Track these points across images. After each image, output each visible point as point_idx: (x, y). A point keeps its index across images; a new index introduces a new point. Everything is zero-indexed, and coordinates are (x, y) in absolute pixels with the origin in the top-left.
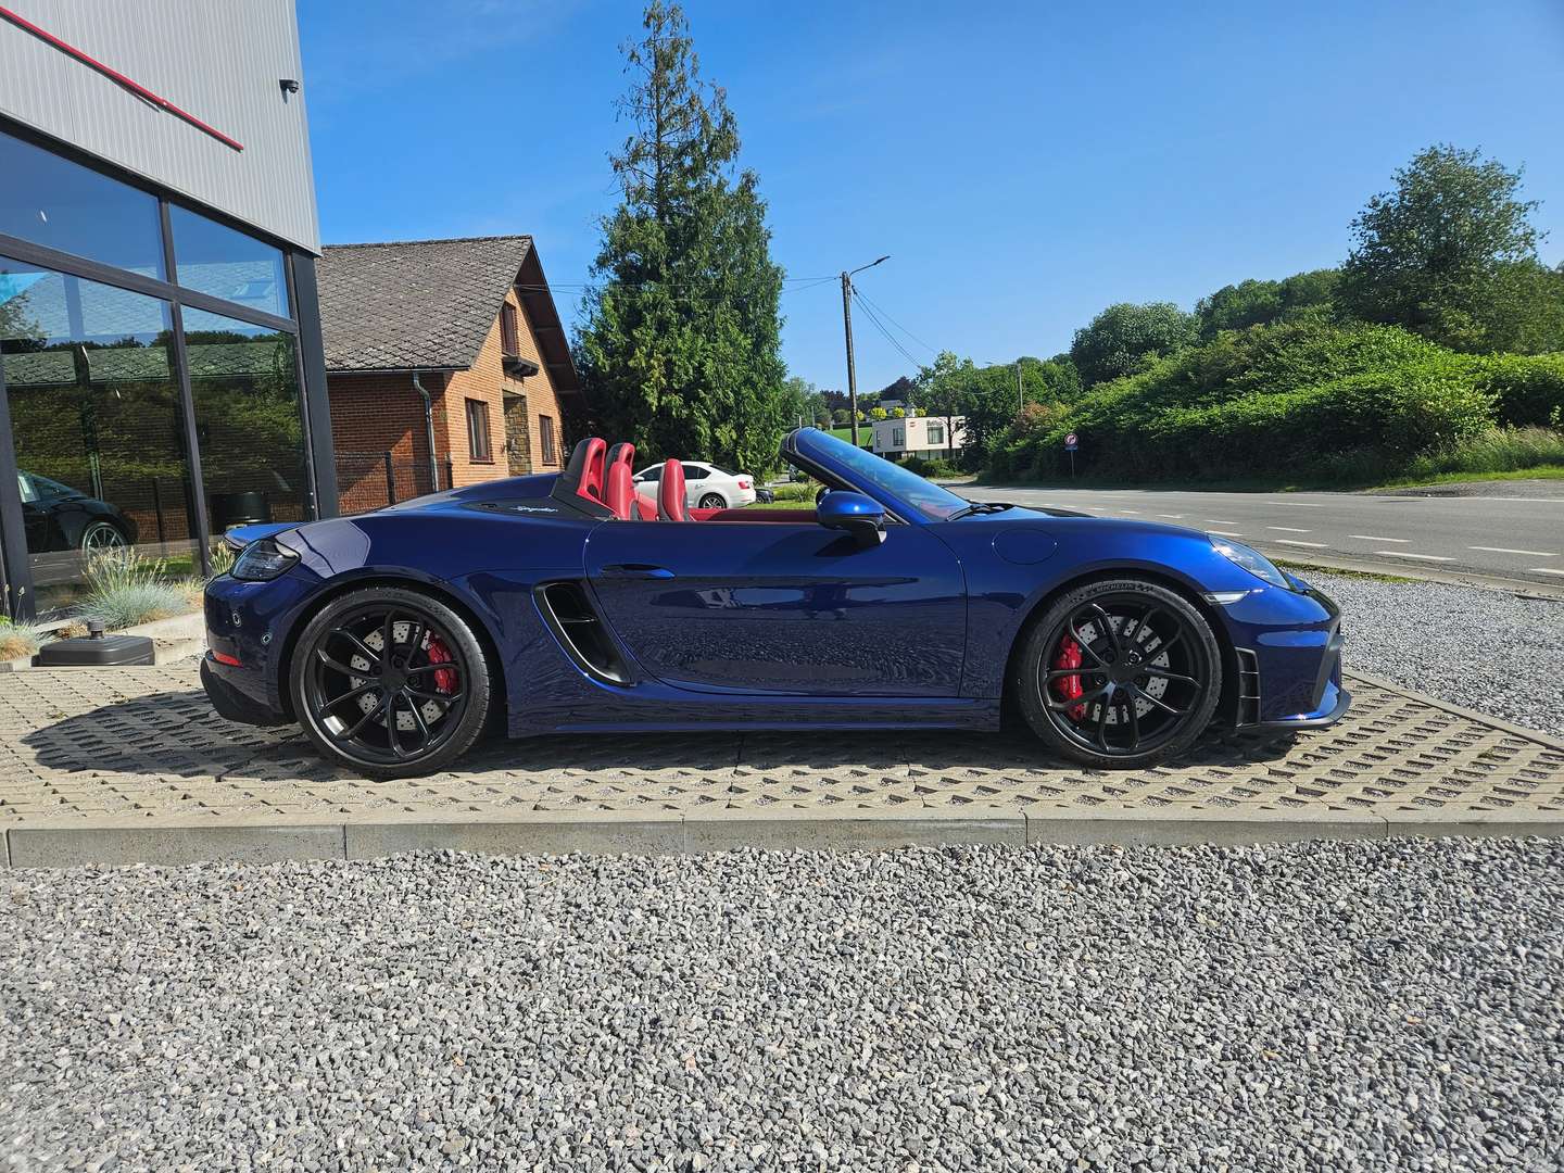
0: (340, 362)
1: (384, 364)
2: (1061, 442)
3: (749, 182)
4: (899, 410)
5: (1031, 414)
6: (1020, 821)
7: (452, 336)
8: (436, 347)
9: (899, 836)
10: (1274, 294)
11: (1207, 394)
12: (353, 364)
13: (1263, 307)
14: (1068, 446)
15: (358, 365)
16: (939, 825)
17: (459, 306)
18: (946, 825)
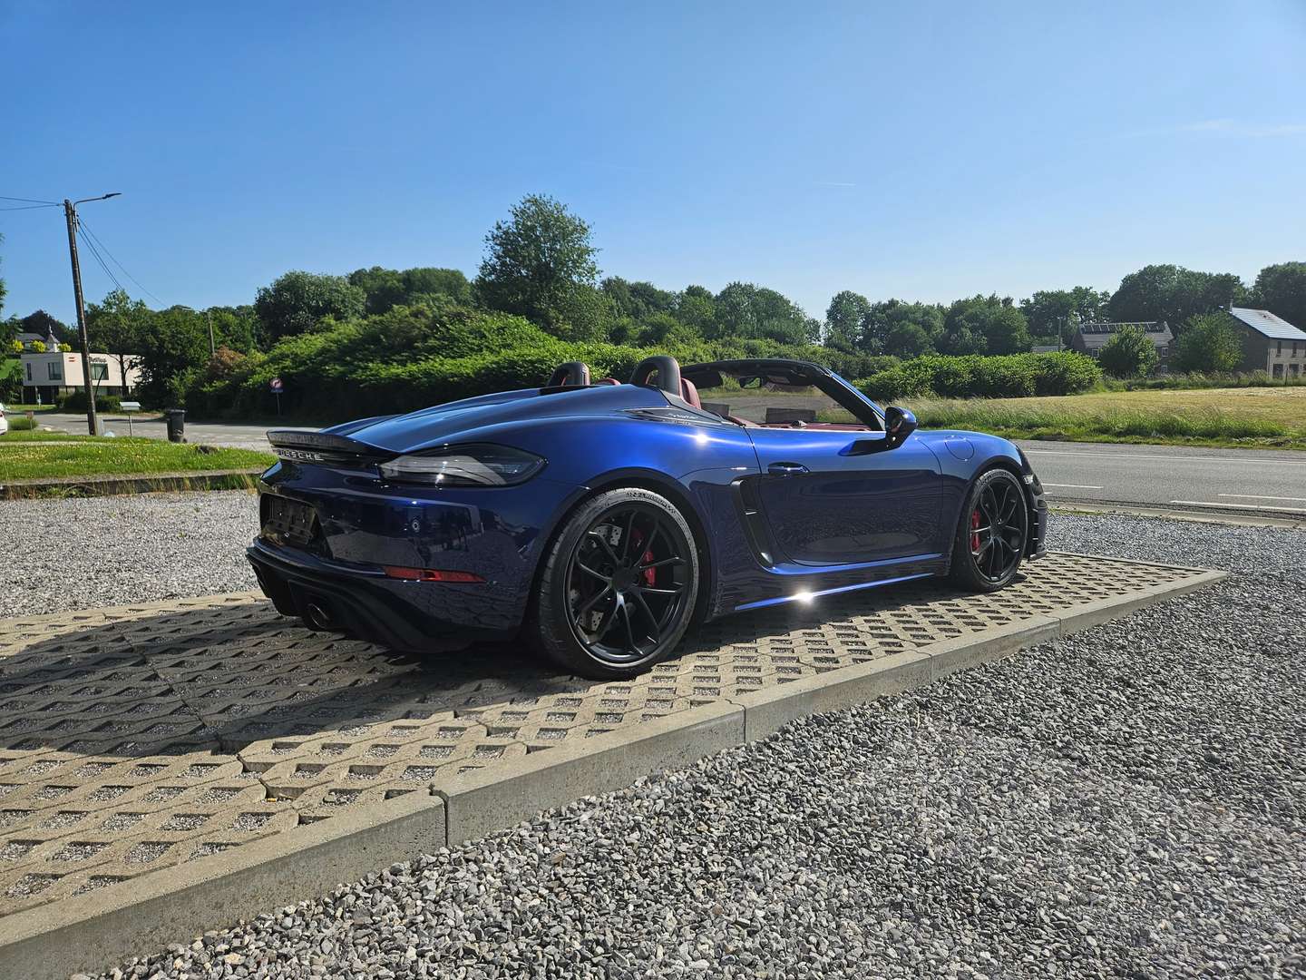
2: (267, 385)
4: (40, 344)
5: (225, 358)
10: (399, 281)
11: (399, 354)
13: (391, 290)
14: (274, 388)
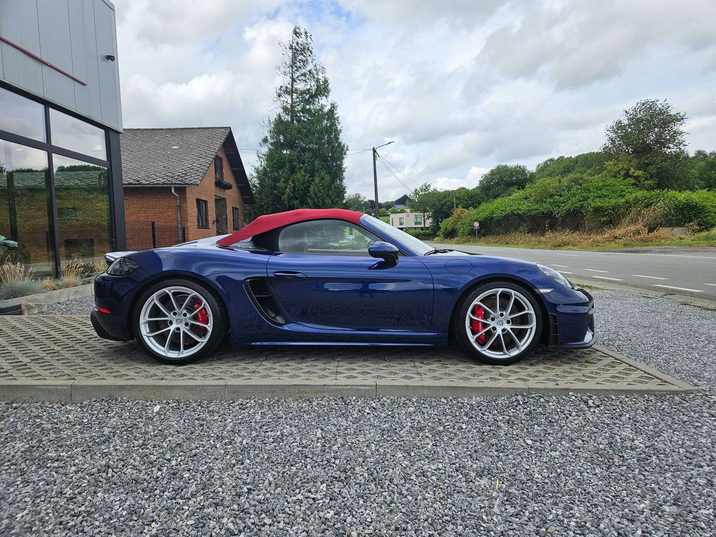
0: (138, 181)
1: (158, 182)
3: (333, 106)
6: (373, 386)
7: (191, 171)
8: (183, 175)
9: (321, 392)
12: (144, 182)
14: (475, 227)
15: (146, 183)
16: (339, 388)
17: (195, 157)
18: (342, 387)
